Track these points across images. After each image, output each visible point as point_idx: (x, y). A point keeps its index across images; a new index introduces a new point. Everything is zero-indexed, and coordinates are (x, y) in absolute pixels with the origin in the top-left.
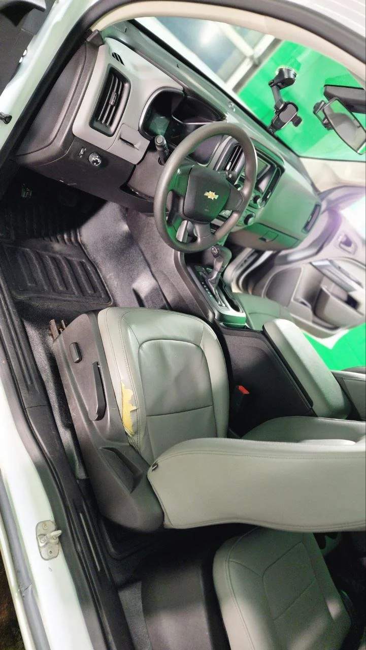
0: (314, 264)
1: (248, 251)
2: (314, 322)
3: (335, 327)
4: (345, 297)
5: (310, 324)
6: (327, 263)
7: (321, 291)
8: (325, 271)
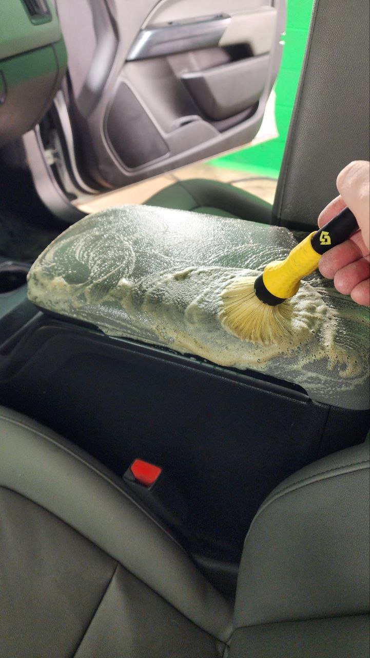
0: (133, 55)
1: (31, 140)
2: (222, 131)
3: (252, 108)
4: (222, 57)
5: (221, 137)
6: (147, 35)
7: (186, 82)
8: (157, 50)
